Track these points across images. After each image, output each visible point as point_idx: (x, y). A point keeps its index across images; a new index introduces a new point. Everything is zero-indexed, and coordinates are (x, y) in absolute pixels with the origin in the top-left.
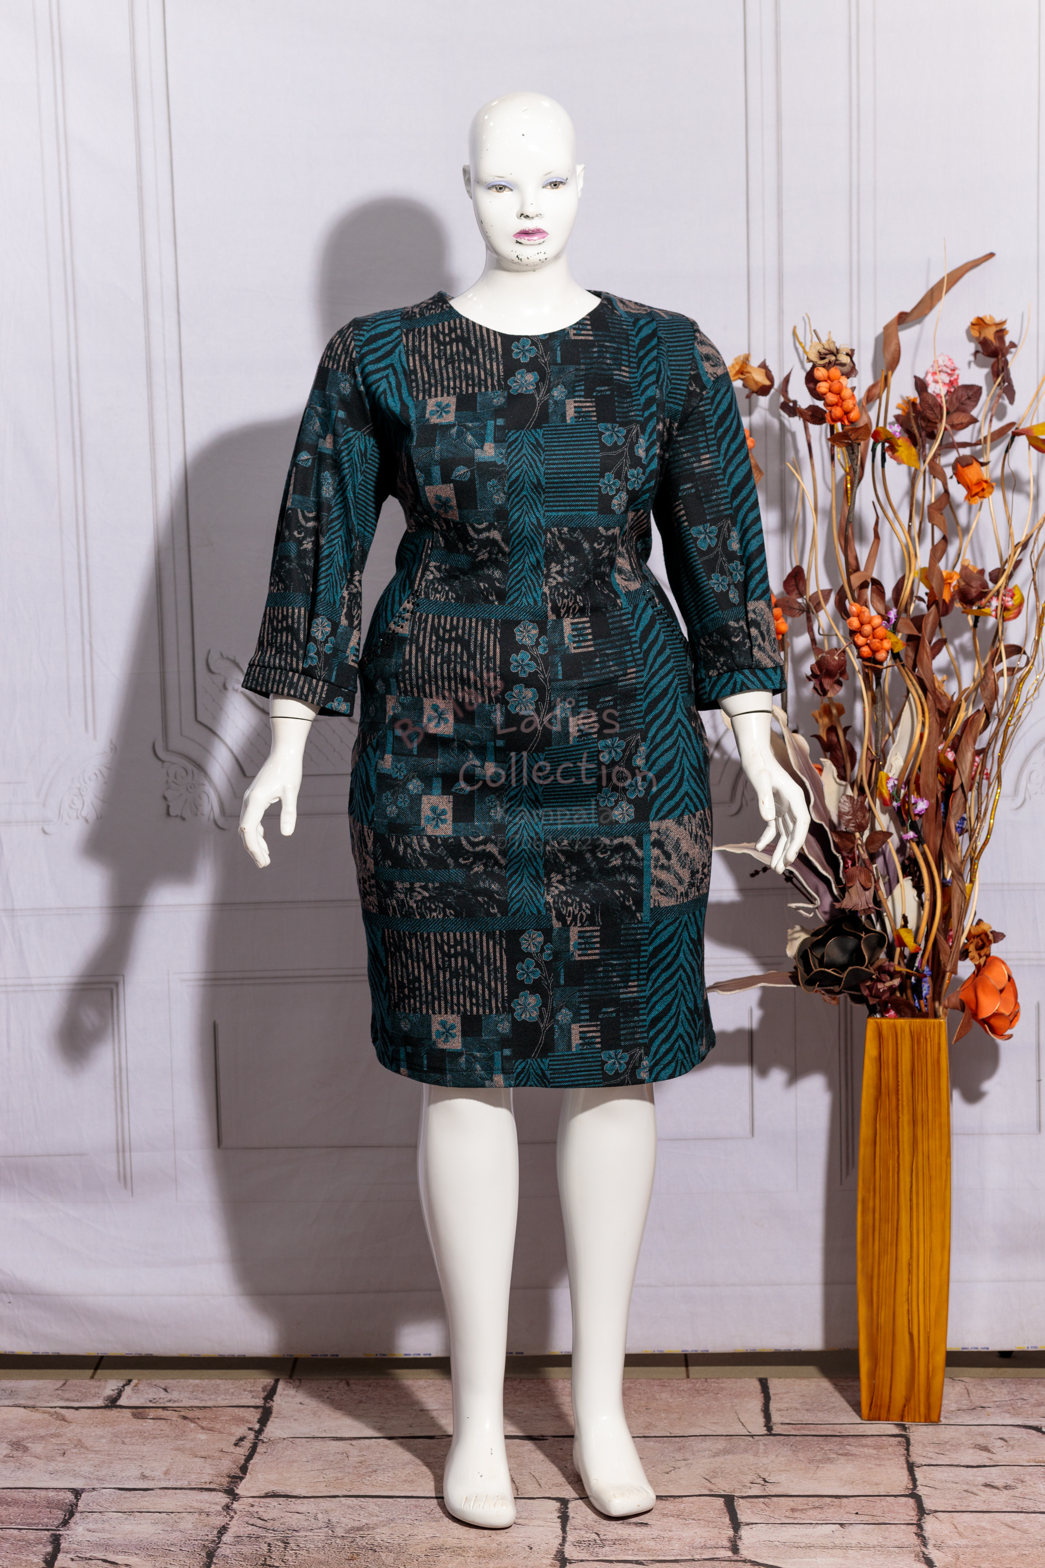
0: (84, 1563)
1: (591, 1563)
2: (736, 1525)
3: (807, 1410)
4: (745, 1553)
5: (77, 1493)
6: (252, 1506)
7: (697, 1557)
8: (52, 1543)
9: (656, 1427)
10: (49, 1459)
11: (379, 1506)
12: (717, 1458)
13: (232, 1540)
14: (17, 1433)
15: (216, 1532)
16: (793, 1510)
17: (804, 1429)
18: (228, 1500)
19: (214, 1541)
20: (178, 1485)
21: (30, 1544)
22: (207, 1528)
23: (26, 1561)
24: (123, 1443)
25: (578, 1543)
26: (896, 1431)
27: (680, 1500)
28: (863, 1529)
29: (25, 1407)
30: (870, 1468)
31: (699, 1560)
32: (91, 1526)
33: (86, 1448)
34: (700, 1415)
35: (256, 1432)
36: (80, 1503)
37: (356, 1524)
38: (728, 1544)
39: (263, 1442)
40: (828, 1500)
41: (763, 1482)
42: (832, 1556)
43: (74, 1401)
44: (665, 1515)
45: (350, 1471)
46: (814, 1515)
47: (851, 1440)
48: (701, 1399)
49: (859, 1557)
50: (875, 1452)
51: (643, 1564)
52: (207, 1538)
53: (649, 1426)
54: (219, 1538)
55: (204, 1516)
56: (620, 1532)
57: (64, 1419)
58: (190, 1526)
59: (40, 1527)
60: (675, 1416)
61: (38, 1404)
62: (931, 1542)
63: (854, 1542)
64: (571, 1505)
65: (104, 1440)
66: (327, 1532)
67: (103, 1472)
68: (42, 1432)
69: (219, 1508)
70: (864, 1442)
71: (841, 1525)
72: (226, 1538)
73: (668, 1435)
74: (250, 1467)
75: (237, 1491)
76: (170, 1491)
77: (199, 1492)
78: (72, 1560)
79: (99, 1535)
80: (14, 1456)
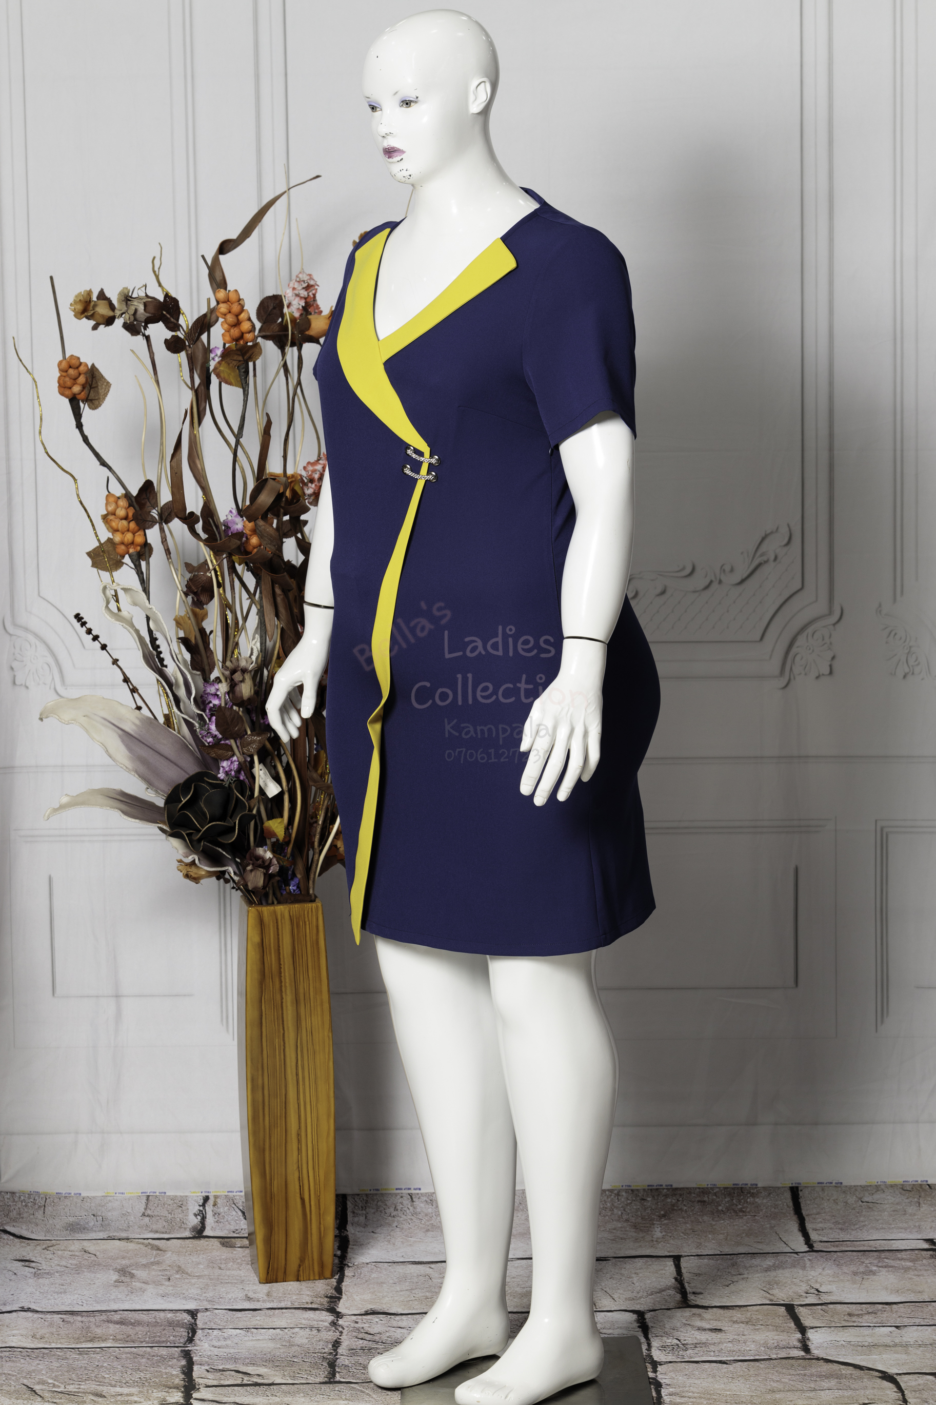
0: (219, 1374)
1: (679, 1364)
2: (802, 1329)
3: (841, 1229)
4: (816, 1352)
5: (193, 1314)
6: (357, 1323)
7: (774, 1356)
8: (184, 1357)
9: (706, 1246)
10: (158, 1284)
12: (769, 1273)
13: (347, 1352)
14: (119, 1261)
15: (331, 1346)
16: (850, 1315)
17: (842, 1245)
18: (333, 1318)
19: (331, 1353)
20: (283, 1305)
21: (165, 1359)
22: (321, 1343)
23: (166, 1373)
24: (220, 1268)
25: (663, 1348)
26: (926, 1246)
27: (745, 1309)
28: (917, 1330)
29: (119, 1239)
30: (910, 1279)
31: (776, 1359)
32: (217, 1344)
33: (187, 1273)
34: (744, 1235)
35: (339, 1257)
36: (198, 1322)
38: (799, 1345)
39: (349, 1267)
40: (880, 1306)
41: (816, 1292)
42: (895, 1353)
43: (163, 1233)
44: (734, 1322)
46: (867, 1320)
47: (887, 1254)
48: (740, 1221)
49: (919, 1352)
50: (909, 1264)
51: (727, 1364)
52: (324, 1351)
53: (699, 1246)
54: (335, 1350)
55: (315, 1332)
56: (698, 1337)
57: (158, 1249)
58: (306, 1341)
59: (168, 1344)
60: (721, 1237)
61: (131, 1236)
63: (912, 1341)
64: (648, 1316)
65: (202, 1266)
67: (210, 1294)
68: (144, 1261)
69: (327, 1324)
70: (899, 1256)
71: (897, 1327)
72: (340, 1351)
73: (719, 1253)
74: (343, 1288)
75: (338, 1310)
76: (277, 1311)
77: (304, 1312)
78: (208, 1371)
79: (224, 1350)
80: (124, 1281)
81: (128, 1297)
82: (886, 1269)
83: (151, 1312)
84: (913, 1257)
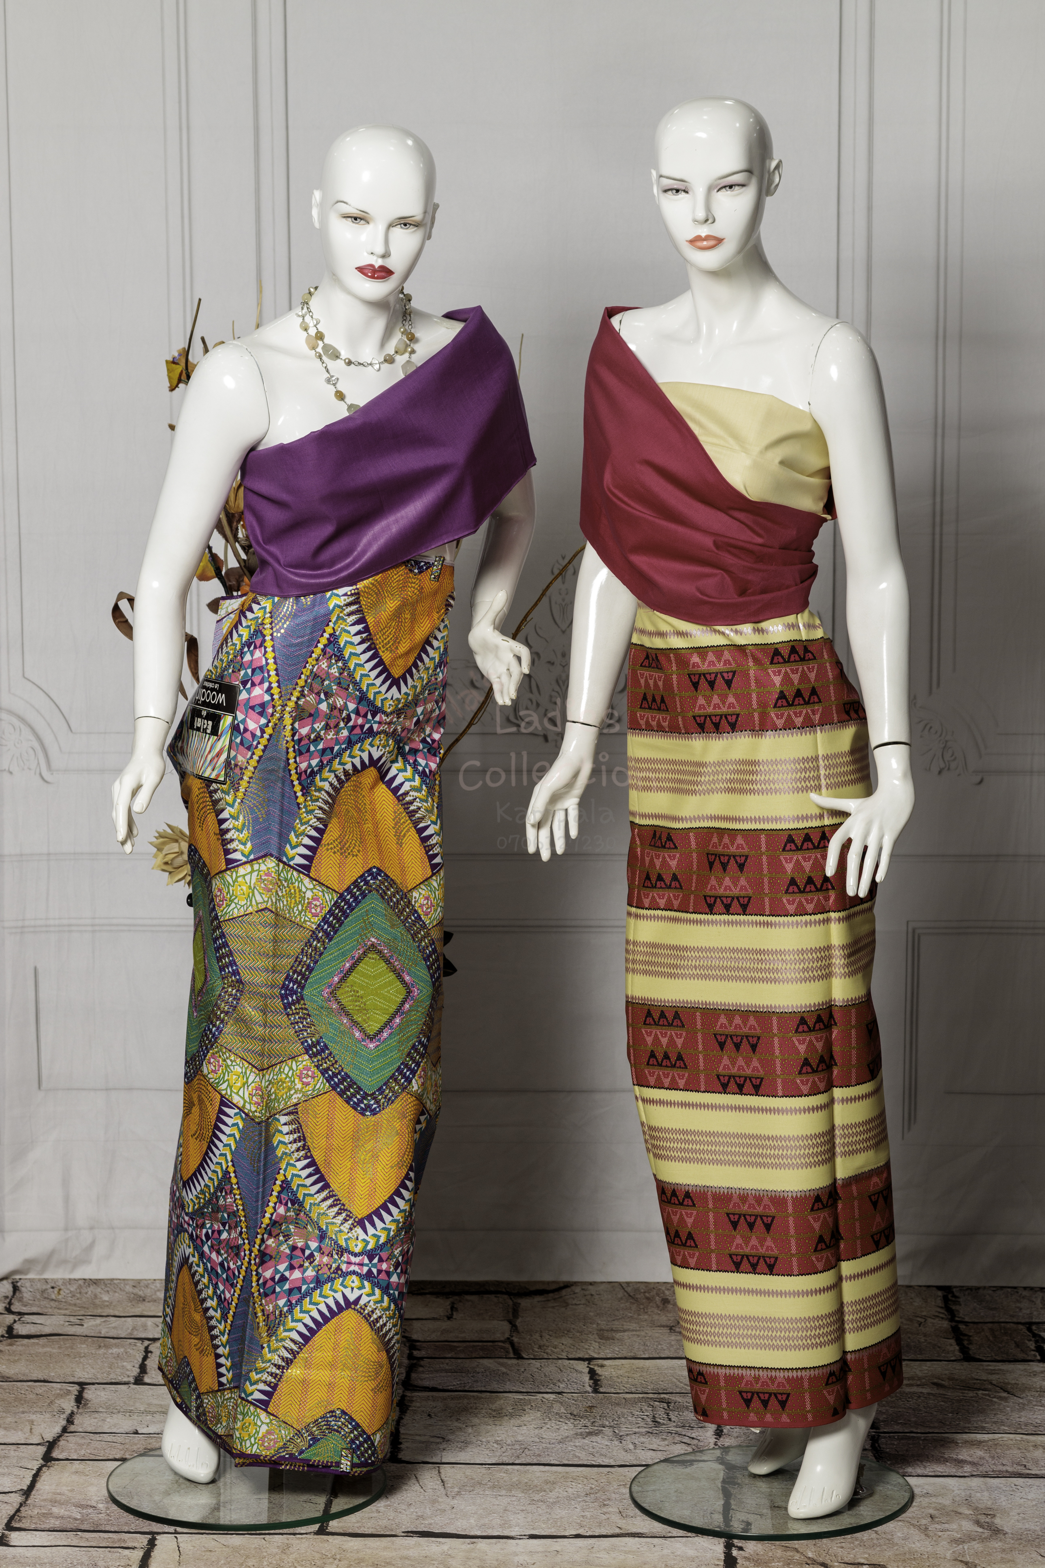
10: (942, 1511)
11: (576, 1457)
26: (12, 1537)
28: (118, 1429)
30: (71, 1490)
33: (913, 1525)
34: (222, 1562)
35: (733, 1545)
37: (594, 1438)
45: (613, 1495)
47: (69, 1526)
50: (54, 1510)
62: (65, 1416)
63: (135, 1417)
66: (620, 1431)
70: (57, 1523)
71: (136, 1433)
80: (984, 1517)
81: (968, 1493)
82: (89, 1503)
83: (933, 1474)
84: (44, 1519)
